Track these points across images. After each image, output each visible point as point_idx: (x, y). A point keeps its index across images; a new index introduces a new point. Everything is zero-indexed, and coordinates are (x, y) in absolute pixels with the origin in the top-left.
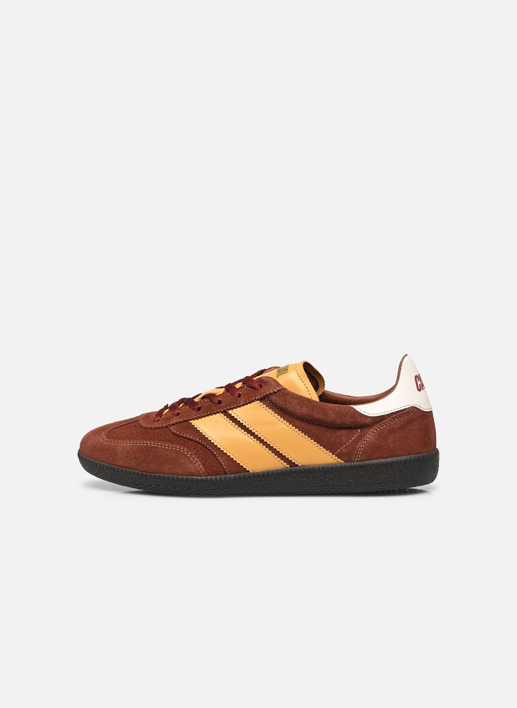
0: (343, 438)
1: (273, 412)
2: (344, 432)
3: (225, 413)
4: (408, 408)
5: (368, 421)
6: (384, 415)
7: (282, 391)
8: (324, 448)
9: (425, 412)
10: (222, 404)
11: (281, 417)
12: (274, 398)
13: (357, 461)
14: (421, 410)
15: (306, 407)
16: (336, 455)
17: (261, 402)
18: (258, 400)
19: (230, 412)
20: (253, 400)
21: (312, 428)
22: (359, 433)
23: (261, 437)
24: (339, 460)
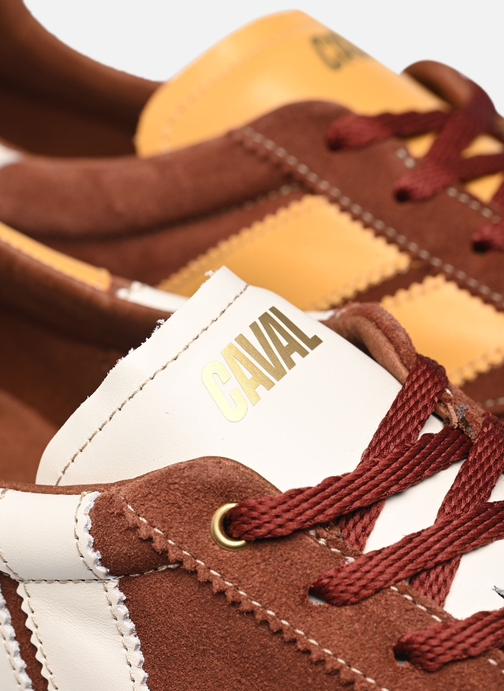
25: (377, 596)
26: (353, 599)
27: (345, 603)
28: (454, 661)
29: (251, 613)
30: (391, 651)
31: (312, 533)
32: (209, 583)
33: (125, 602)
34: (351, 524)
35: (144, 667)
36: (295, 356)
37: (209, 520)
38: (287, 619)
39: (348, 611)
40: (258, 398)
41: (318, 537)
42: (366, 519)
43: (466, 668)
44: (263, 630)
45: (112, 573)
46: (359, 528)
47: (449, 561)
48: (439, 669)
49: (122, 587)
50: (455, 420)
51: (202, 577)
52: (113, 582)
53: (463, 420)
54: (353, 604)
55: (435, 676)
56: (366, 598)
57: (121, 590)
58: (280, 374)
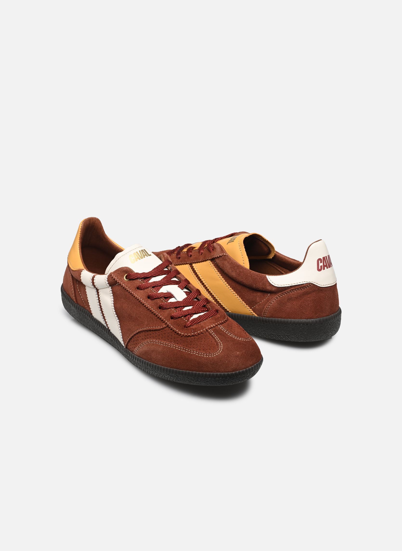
0: (258, 298)
1: (217, 271)
2: (259, 294)
3: (191, 264)
4: (305, 284)
5: (274, 289)
6: (286, 287)
7: (222, 257)
8: (245, 303)
9: (320, 287)
10: (192, 258)
11: (221, 275)
12: (217, 261)
13: (265, 317)
14: (317, 286)
15: (235, 271)
16: (253, 310)
17: (211, 262)
18: (209, 260)
19: (194, 265)
20: (206, 259)
21: (239, 287)
22: (268, 296)
23: (208, 287)
24: (254, 313)
25: (147, 289)
26: (143, 289)
27: (142, 290)
28: (156, 298)
29: (128, 291)
30: (147, 297)
31: (139, 279)
32: (122, 286)
33: (112, 291)
34: (146, 279)
35: (113, 301)
36: (146, 256)
37: (124, 276)
38: (133, 292)
39: (142, 291)
40: (137, 260)
41: (140, 280)
42: (149, 279)
43: (158, 300)
44: (129, 293)
45: (110, 286)
46: (147, 280)
47: (160, 286)
48: (154, 300)
49: (111, 288)
50: (169, 269)
51: (121, 285)
52: (110, 287)
53: (171, 269)
54: (143, 290)
55: (153, 301)
56: (145, 289)
57: (111, 289)
58: (142, 258)
